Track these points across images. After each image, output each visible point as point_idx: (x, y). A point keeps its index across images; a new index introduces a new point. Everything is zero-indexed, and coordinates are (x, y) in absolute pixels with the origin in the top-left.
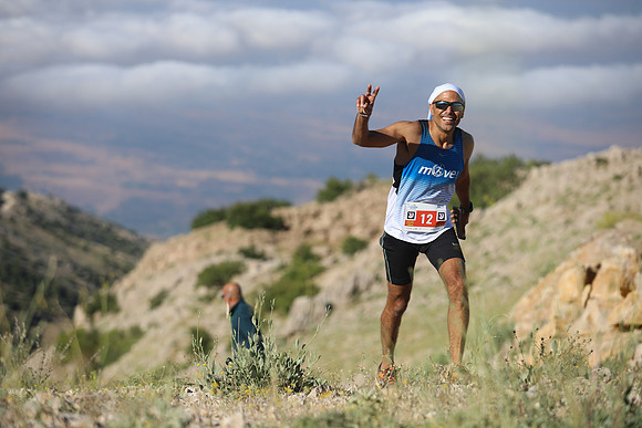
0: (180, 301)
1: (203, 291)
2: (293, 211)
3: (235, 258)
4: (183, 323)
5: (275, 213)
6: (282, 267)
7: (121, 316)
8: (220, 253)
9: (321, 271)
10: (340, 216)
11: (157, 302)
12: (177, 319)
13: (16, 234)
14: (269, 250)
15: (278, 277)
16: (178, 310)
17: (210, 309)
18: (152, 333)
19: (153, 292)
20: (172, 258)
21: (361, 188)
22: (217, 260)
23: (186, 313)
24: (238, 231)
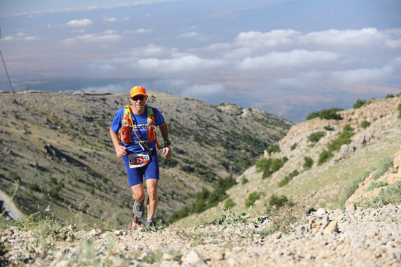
0: (302, 147)
1: (310, 143)
2: (344, 112)
3: (322, 130)
4: (302, 155)
5: (337, 113)
6: (339, 133)
7: (281, 153)
8: (317, 129)
9: (354, 134)
10: (362, 113)
11: (293, 148)
12: (300, 153)
13: (247, 124)
14: (335, 127)
15: (337, 137)
16: (301, 150)
17: (312, 150)
18: (291, 159)
19: (292, 144)
20: (299, 131)
21: (370, 102)
22: (315, 131)
23: (304, 151)
24: (324, 120)
